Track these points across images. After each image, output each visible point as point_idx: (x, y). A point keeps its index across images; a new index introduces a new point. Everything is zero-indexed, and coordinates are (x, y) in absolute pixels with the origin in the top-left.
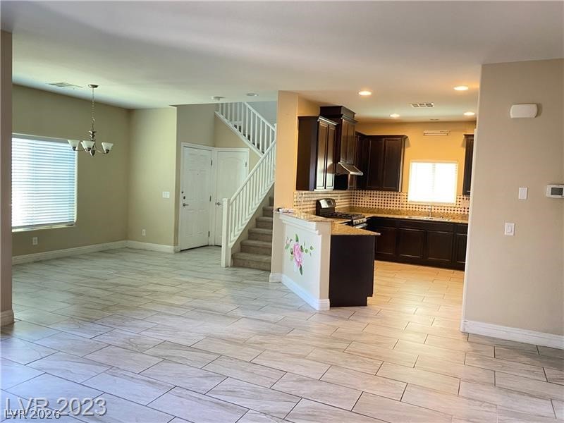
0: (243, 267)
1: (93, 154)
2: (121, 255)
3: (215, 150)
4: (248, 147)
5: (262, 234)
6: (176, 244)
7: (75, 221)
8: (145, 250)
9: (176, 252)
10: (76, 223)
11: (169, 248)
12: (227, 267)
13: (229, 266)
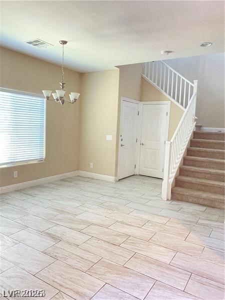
0: (181, 200)
1: (63, 104)
2: (78, 184)
3: (141, 103)
4: (169, 100)
5: (193, 172)
6: (116, 175)
7: (44, 157)
8: (93, 179)
9: (116, 181)
10: (45, 160)
11: (111, 178)
12: (168, 200)
13: (170, 199)
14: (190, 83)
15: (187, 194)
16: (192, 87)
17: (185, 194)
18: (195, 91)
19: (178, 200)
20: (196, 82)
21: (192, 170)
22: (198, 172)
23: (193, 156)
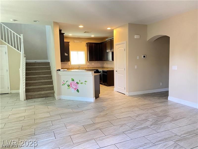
12: (24, 100)
13: (25, 99)
14: (19, 36)
15: (34, 94)
16: (20, 38)
17: (33, 94)
18: (22, 40)
19: (29, 99)
20: (22, 35)
21: (32, 82)
22: (35, 83)
23: (29, 75)
